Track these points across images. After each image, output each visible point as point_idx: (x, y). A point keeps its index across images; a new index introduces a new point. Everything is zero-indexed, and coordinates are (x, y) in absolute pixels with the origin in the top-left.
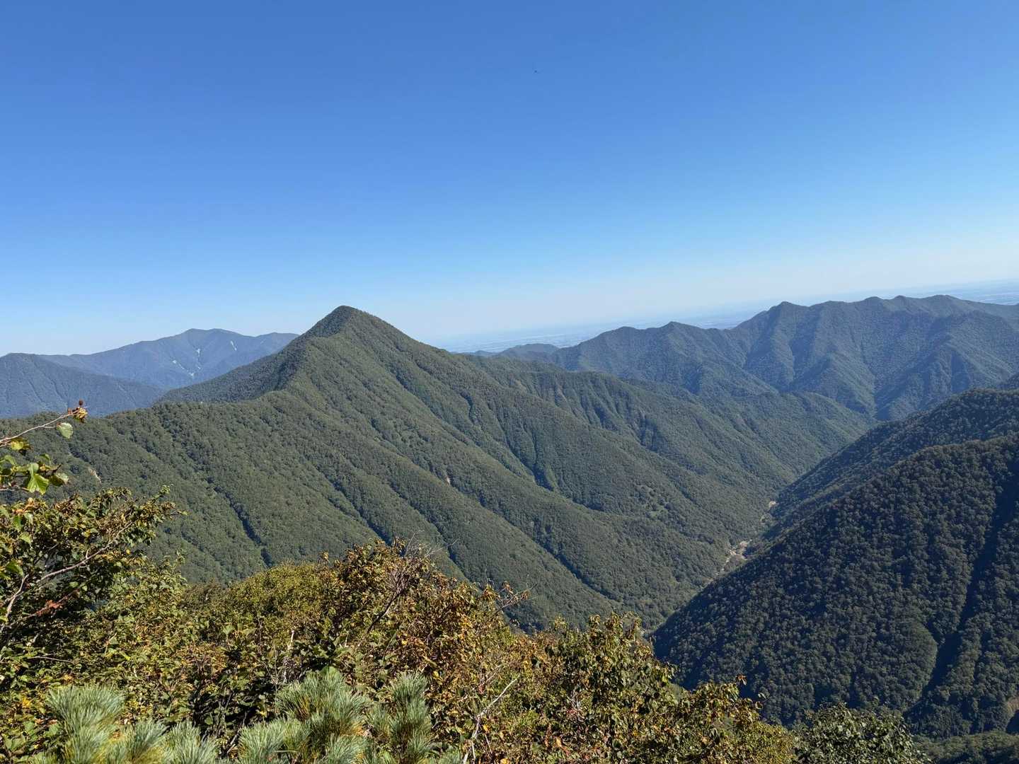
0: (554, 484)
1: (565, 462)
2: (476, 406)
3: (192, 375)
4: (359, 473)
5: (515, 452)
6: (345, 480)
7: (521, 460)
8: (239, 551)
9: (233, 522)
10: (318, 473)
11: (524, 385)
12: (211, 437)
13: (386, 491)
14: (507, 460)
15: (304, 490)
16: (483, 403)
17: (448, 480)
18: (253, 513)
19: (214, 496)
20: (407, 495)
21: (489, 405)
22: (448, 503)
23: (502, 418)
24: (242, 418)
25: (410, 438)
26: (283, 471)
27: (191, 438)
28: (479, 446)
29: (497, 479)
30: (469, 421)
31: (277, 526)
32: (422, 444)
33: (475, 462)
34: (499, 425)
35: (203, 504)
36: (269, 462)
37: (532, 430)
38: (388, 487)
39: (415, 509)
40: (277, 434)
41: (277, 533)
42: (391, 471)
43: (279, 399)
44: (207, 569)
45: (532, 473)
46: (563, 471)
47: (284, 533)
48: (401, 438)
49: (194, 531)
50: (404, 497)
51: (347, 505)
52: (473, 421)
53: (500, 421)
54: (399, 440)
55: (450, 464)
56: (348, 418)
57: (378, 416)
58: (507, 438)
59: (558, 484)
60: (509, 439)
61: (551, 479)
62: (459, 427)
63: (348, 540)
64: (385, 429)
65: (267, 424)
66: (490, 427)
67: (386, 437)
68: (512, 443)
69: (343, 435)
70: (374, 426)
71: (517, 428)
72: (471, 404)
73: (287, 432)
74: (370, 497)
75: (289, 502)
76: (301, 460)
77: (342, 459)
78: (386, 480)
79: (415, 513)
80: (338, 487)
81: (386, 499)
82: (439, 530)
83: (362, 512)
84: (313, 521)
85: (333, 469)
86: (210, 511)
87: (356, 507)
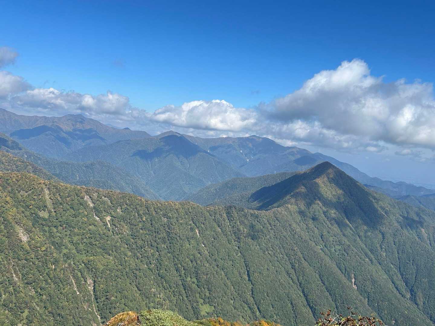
0: (421, 303)
1: (431, 293)
2: (386, 240)
3: (248, 160)
4: (305, 264)
5: (402, 275)
6: (297, 264)
7: (404, 281)
8: (242, 285)
9: (243, 270)
10: (285, 257)
11: (426, 233)
12: (244, 227)
13: (316, 277)
14: (395, 278)
15: (277, 264)
16: (391, 239)
17: (353, 280)
18: (252, 269)
19: (238, 255)
20: (326, 283)
21: (394, 242)
22: (346, 295)
23: (400, 252)
24: (260, 220)
25: (339, 250)
26: (270, 252)
27: (236, 225)
28: (380, 265)
29: (381, 290)
30: (379, 248)
31: (260, 279)
32: (344, 256)
33: (371, 275)
34: (397, 256)
35: (233, 258)
36: (265, 245)
37: (417, 265)
38: (317, 276)
39: (328, 291)
40: (272, 232)
41: (259, 282)
42: (321, 267)
43: (278, 213)
44: (228, 289)
45: (409, 291)
46: (429, 297)
47: (262, 283)
48: (334, 248)
49: (227, 269)
50: (324, 283)
51: (295, 278)
52: (382, 249)
53: (398, 253)
54: (333, 250)
55: (357, 272)
56: (309, 230)
57: (325, 233)
58: (400, 265)
59: (424, 304)
60: (401, 266)
61: (419, 299)
62: (371, 251)
63: (290, 296)
64: (327, 241)
65: (269, 225)
66: (391, 256)
67: (326, 245)
68: (402, 269)
69: (303, 240)
70: (322, 238)
71: (408, 262)
72: (384, 238)
73: (277, 231)
74: (306, 278)
75: (268, 268)
76: (280, 248)
77: (299, 253)
78: (318, 271)
79: (327, 294)
80: (293, 267)
81: (314, 282)
82: (336, 307)
83: (300, 284)
84: (276, 281)
85: (293, 257)
86: (235, 262)
87: (298, 280)
